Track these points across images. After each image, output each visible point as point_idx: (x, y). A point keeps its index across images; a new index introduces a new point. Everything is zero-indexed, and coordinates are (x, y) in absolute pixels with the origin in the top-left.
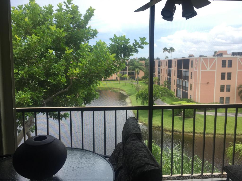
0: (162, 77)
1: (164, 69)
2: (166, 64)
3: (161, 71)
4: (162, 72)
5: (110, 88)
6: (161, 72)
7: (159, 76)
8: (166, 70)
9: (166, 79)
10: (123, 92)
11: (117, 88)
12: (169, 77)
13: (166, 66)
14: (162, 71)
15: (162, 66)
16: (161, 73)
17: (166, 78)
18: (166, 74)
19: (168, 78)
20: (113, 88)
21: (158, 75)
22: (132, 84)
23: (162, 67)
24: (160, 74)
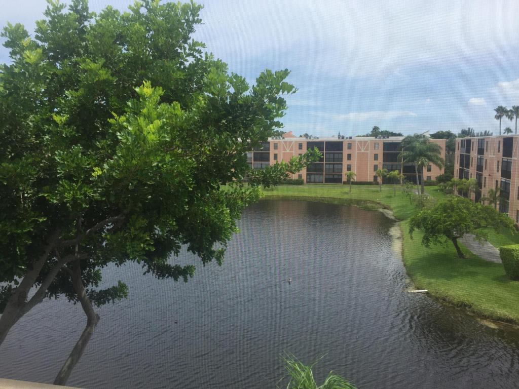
0: (487, 179)
1: (492, 159)
2: (499, 148)
3: (486, 163)
4: (488, 167)
5: (358, 202)
6: (486, 166)
7: (479, 176)
8: (498, 162)
9: (497, 185)
10: (386, 211)
11: (373, 202)
12: (504, 180)
13: (499, 151)
14: (488, 165)
15: (487, 151)
16: (486, 169)
17: (497, 181)
18: (498, 171)
19: (501, 181)
20: (365, 201)
21: (477, 174)
22: (408, 194)
23: (487, 156)
24: (482, 172)
